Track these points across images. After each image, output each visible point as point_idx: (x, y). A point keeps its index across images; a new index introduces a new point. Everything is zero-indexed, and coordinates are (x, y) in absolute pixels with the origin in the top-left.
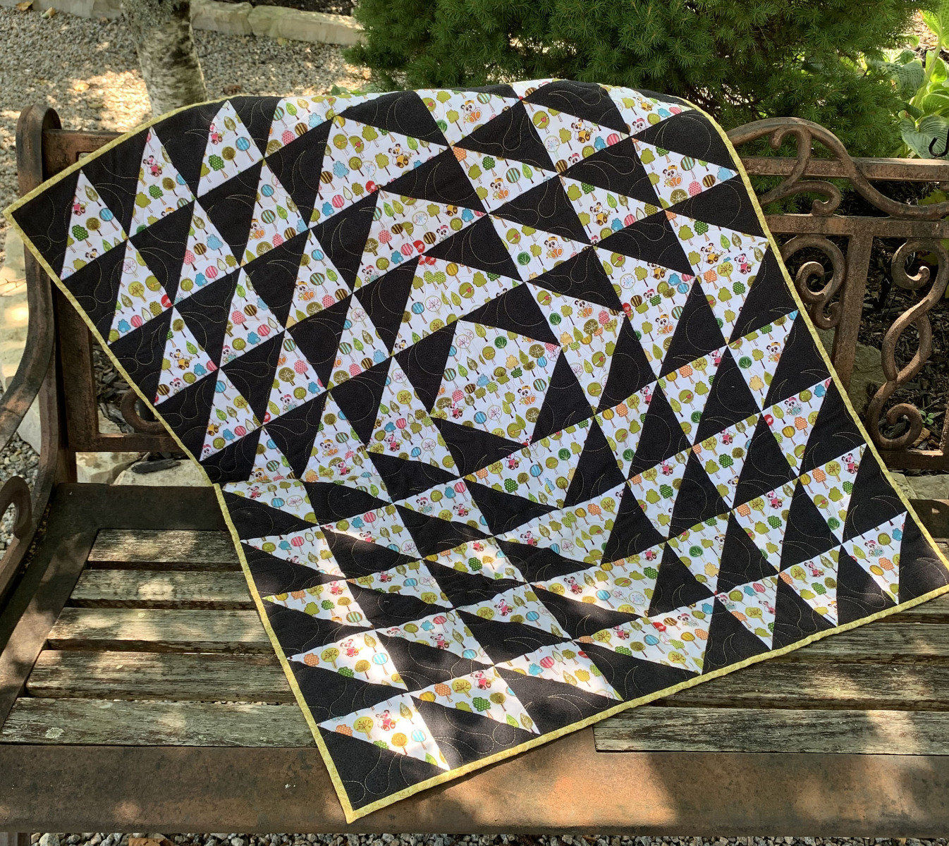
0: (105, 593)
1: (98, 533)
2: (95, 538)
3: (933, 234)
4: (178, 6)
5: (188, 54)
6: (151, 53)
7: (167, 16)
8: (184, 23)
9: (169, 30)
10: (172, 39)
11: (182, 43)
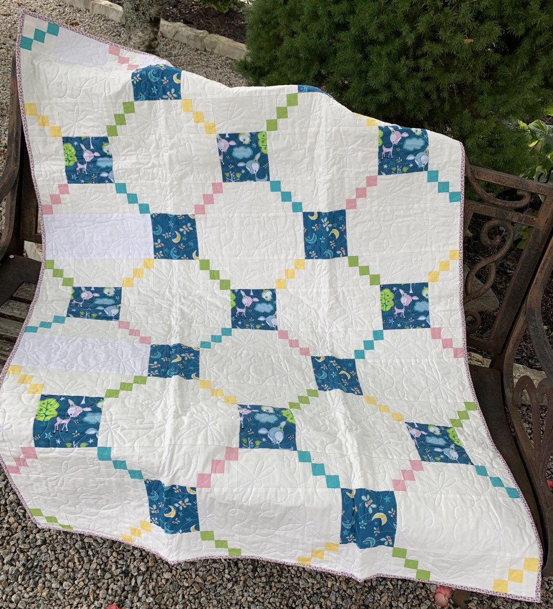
0: (15, 313)
1: (23, 283)
2: (20, 285)
3: (507, 218)
4: (153, 19)
5: (155, 48)
6: (134, 43)
7: (146, 24)
8: (155, 29)
9: (146, 32)
10: (147, 37)
11: (153, 41)
